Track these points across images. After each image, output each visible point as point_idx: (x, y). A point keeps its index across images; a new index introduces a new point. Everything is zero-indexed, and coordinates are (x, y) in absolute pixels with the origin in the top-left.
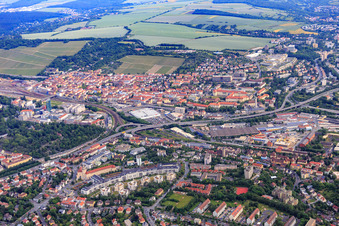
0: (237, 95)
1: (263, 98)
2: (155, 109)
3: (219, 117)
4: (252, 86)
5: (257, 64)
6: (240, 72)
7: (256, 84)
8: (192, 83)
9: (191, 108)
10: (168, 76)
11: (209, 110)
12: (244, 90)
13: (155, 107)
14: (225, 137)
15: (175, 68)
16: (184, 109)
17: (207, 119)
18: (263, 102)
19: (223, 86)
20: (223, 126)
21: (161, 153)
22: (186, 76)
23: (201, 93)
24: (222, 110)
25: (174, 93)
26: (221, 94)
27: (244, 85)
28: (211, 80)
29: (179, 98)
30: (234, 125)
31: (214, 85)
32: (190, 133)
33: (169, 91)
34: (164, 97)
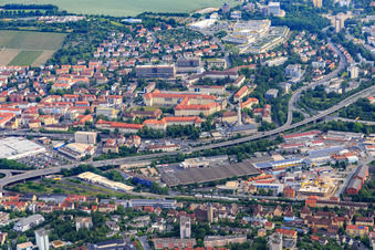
0: (195, 102)
1: (249, 106)
2: (29, 138)
3: (170, 147)
4: (219, 83)
5: (216, 40)
6: (188, 57)
7: (227, 80)
8: (93, 83)
9: (106, 133)
10: (38, 71)
11: (145, 135)
12: (205, 91)
13: (28, 134)
14: (196, 186)
15: (47, 54)
16: (93, 134)
17: (147, 151)
18: (250, 114)
19: (160, 86)
20: (185, 164)
21: (82, 223)
22: (77, 69)
23: (119, 101)
24: (173, 133)
25: (62, 104)
26: (161, 101)
27: (203, 83)
28: (132, 75)
29: (76, 113)
30: (206, 162)
31: (141, 85)
32: (122, 181)
33: (49, 100)
34: (41, 114)
